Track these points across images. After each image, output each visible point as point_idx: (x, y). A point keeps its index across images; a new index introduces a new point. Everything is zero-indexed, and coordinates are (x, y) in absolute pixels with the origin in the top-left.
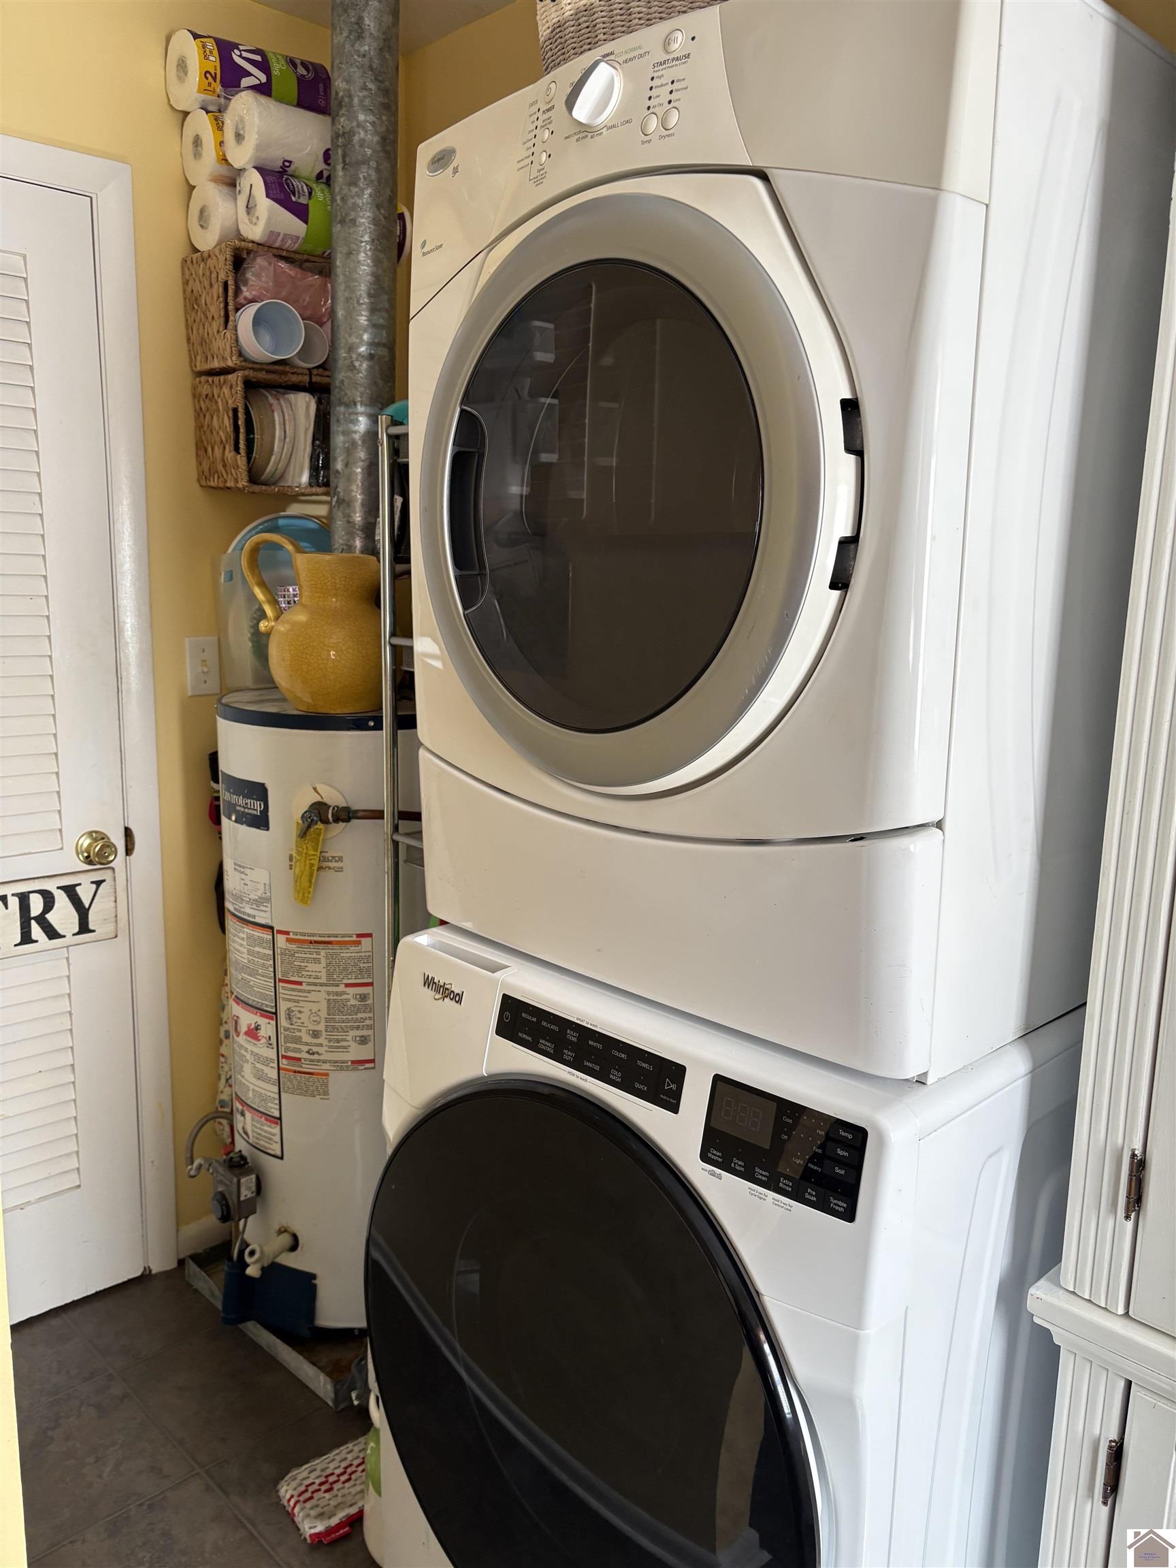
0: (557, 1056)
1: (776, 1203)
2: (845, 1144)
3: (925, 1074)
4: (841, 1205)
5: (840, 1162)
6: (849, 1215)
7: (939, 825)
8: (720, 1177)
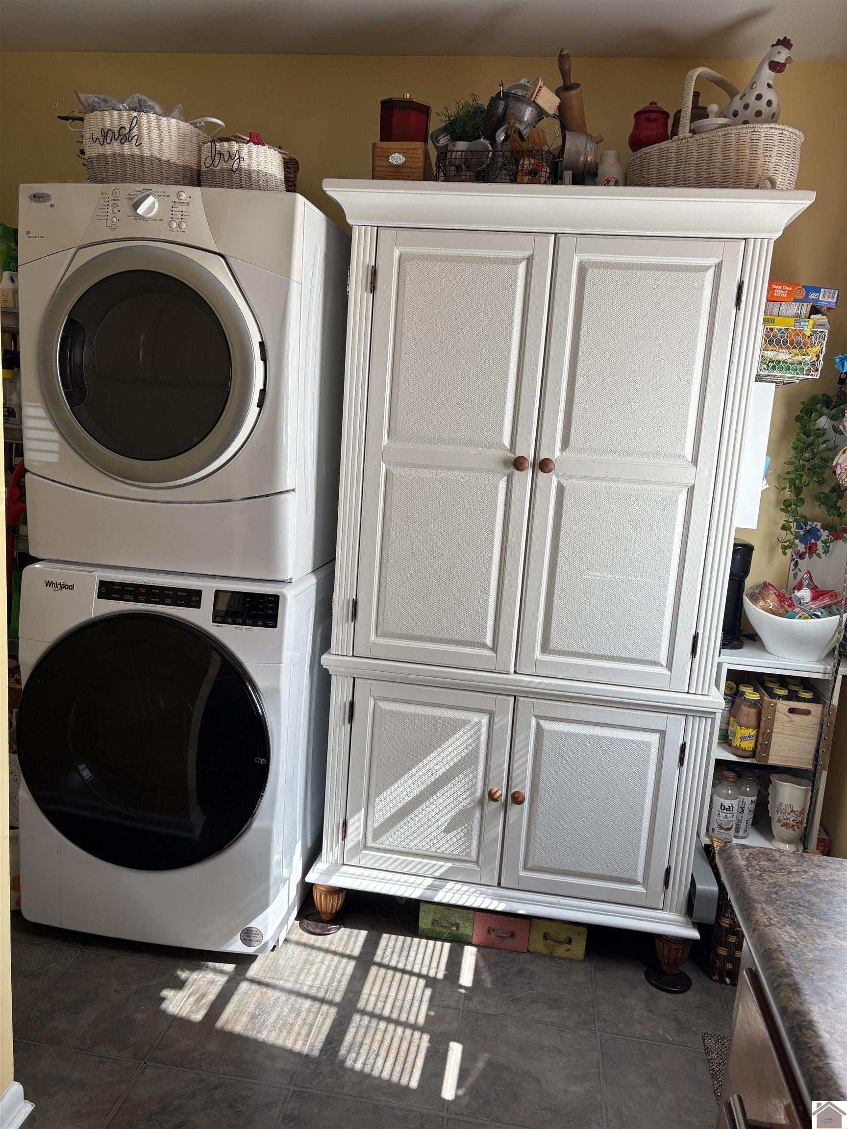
0: (136, 600)
1: (246, 629)
2: (271, 602)
3: (291, 579)
4: (272, 623)
5: (271, 609)
6: (275, 626)
7: (293, 490)
8: (221, 626)
